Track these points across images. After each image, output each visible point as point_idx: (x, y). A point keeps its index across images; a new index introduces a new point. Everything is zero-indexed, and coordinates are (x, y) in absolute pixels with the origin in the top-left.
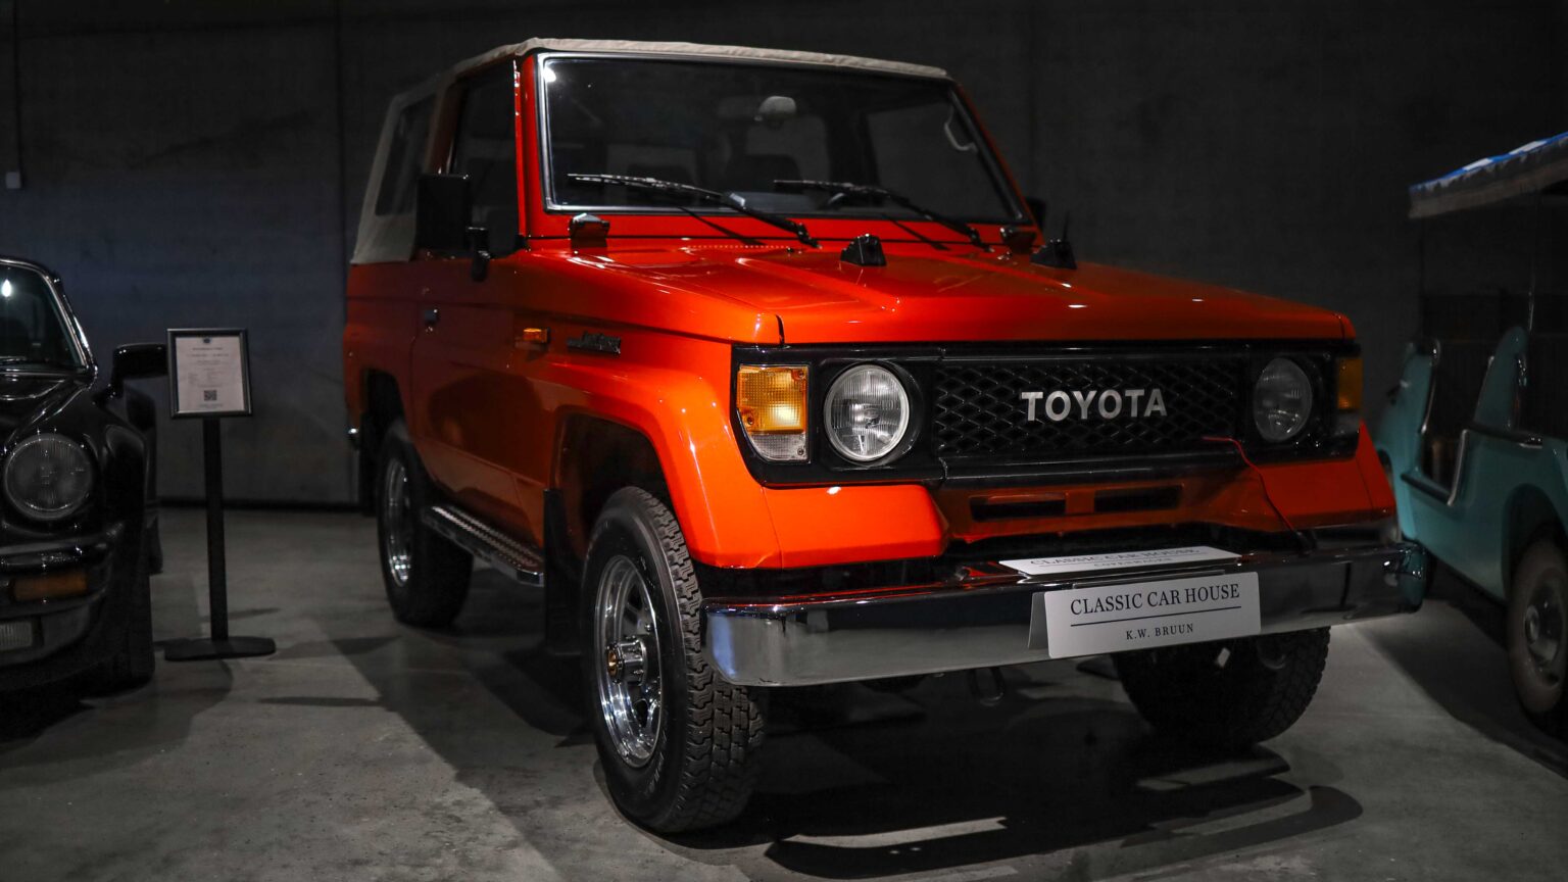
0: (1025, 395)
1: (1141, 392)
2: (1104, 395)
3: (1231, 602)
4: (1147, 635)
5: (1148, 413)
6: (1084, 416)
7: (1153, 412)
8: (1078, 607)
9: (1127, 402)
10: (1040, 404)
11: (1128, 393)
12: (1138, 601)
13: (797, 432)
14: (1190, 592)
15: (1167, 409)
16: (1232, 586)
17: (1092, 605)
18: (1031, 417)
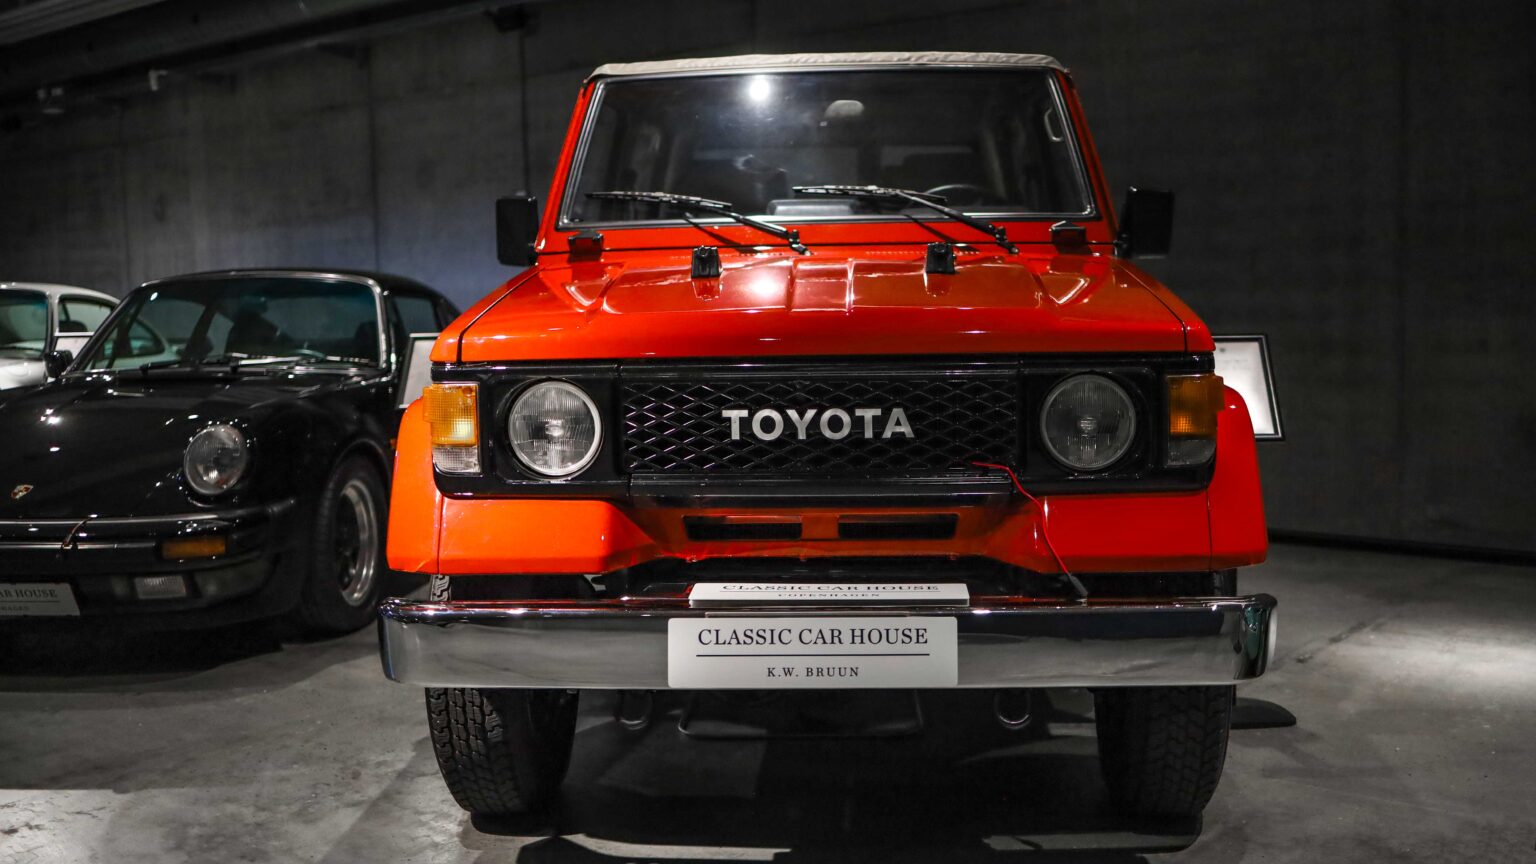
0: (726, 413)
1: (878, 412)
2: (827, 415)
3: (913, 648)
4: (794, 673)
5: (887, 434)
6: (802, 436)
7: (893, 434)
8: (706, 637)
9: (858, 423)
10: (745, 423)
11: (859, 412)
12: (785, 637)
13: (467, 446)
14: (857, 633)
15: (915, 431)
16: (918, 630)
17: (725, 636)
18: (736, 435)
